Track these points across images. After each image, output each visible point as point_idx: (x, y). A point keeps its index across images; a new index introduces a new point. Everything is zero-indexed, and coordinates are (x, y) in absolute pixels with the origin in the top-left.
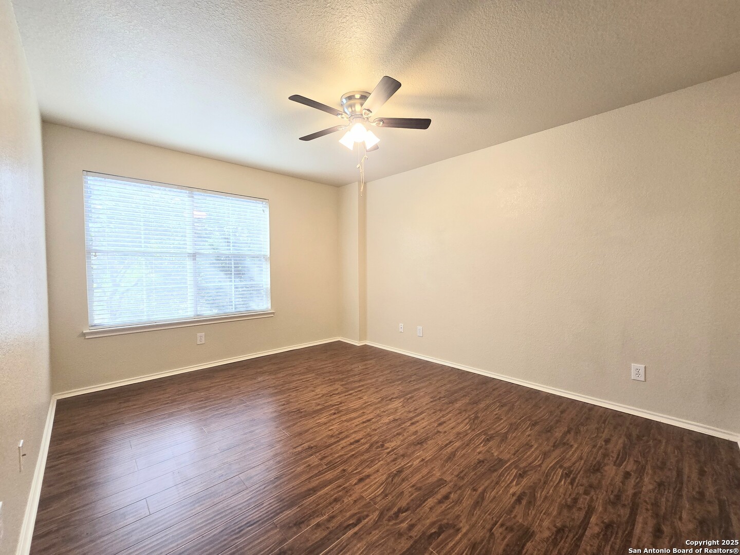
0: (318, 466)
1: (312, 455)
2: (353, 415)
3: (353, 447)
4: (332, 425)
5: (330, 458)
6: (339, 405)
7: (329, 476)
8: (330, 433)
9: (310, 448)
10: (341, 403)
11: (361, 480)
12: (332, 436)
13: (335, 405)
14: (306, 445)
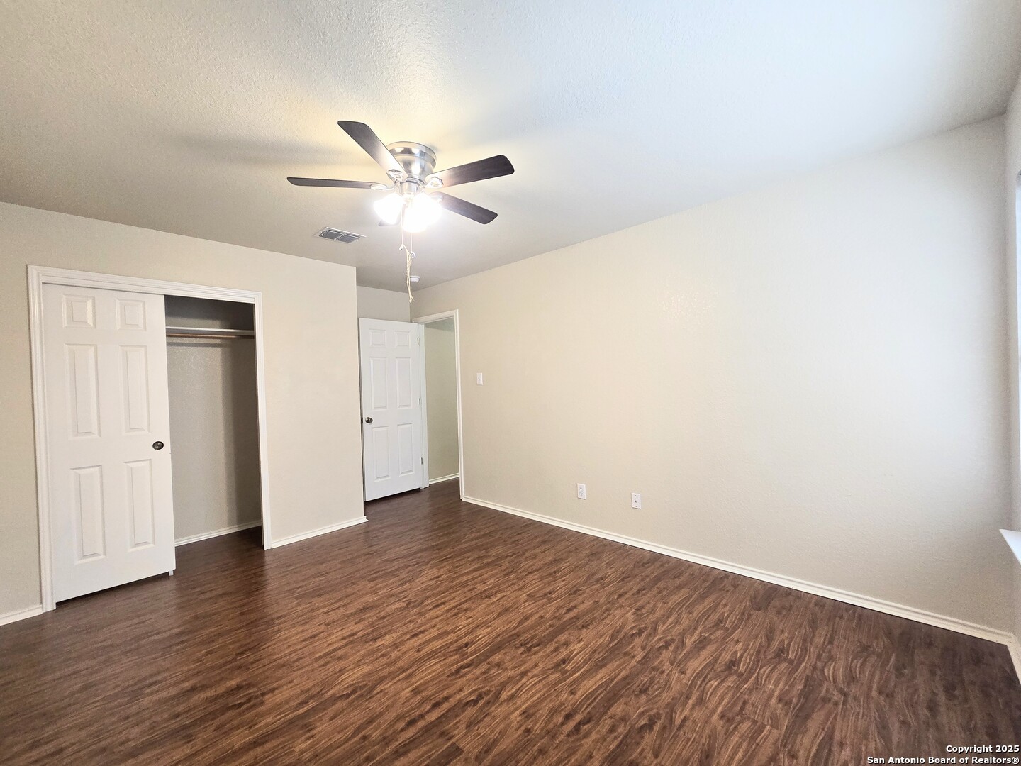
0: (477, 583)
1: (485, 591)
2: (436, 644)
3: (442, 601)
4: (468, 624)
5: (466, 590)
6: (462, 667)
7: (465, 578)
8: (469, 614)
9: (489, 597)
10: (458, 671)
11: (438, 577)
12: (466, 610)
13: (468, 666)
14: (494, 599)
